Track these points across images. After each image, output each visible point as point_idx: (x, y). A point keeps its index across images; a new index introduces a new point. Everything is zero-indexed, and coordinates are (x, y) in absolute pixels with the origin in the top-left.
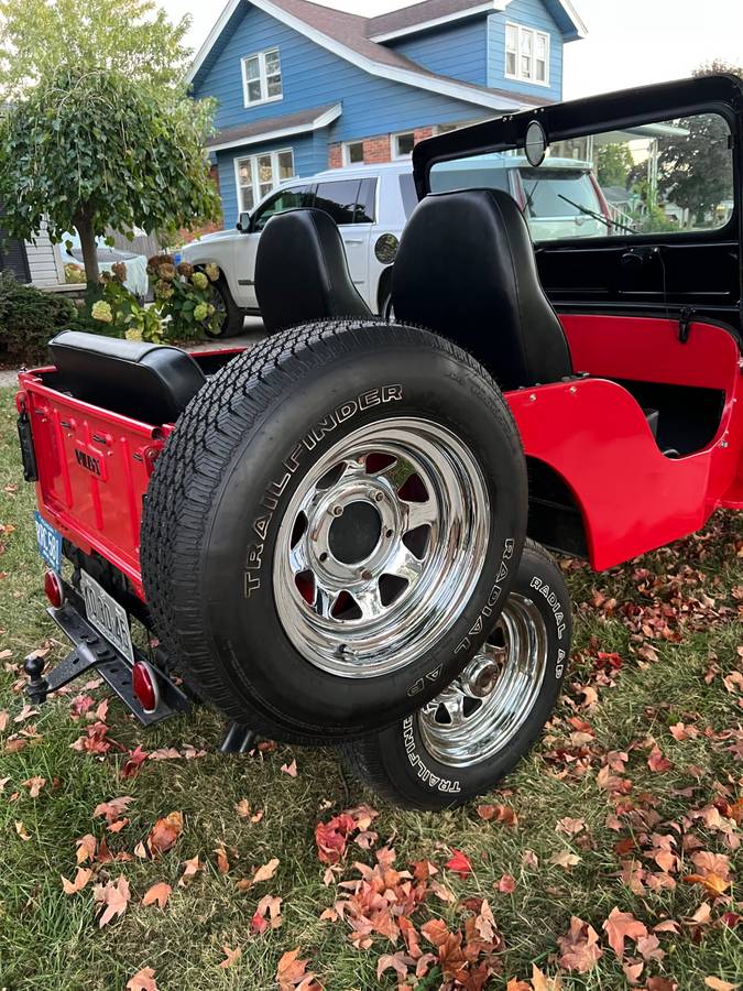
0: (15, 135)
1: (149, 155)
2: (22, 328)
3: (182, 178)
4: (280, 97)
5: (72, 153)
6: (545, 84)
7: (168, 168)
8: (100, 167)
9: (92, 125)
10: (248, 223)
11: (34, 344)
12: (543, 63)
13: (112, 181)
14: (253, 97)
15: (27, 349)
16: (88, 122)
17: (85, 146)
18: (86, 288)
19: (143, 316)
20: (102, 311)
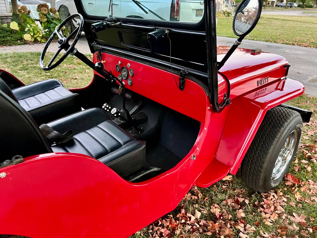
18: (12, 15)
19: (32, 29)
20: (14, 26)
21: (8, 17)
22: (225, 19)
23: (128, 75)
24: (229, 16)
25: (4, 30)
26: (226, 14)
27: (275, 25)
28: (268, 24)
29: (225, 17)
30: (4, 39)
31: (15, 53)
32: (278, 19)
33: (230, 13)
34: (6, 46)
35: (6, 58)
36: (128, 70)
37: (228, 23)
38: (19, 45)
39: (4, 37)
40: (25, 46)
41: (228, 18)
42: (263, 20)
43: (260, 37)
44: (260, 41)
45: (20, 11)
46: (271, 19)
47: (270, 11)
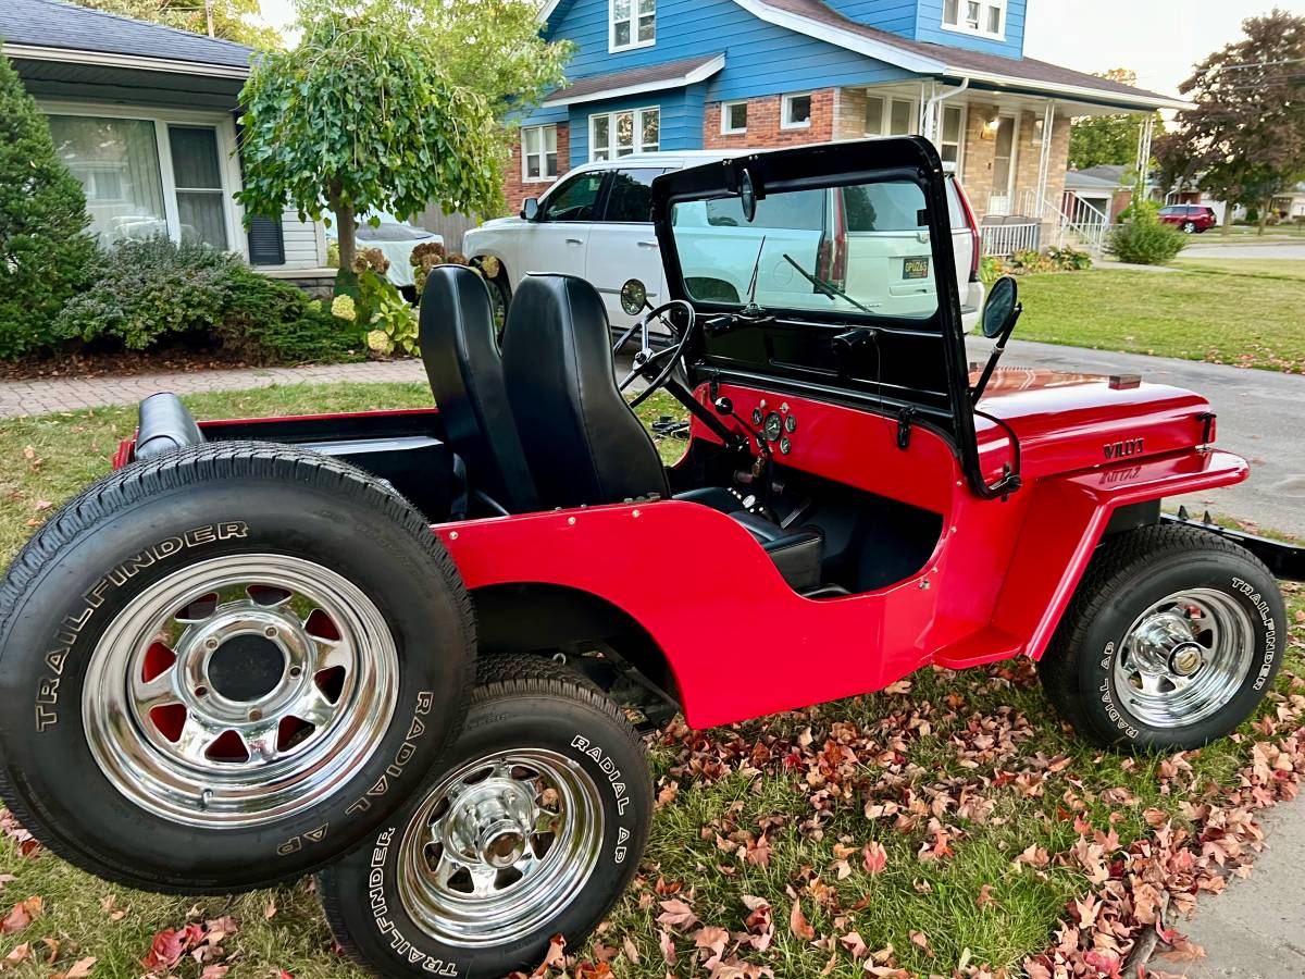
0: (264, 96)
1: (413, 126)
2: (241, 323)
3: (452, 155)
4: (652, 42)
5: (321, 123)
6: (1000, 36)
7: (436, 142)
8: (350, 140)
9: (346, 90)
10: (536, 211)
11: (253, 342)
12: (997, 10)
13: (362, 156)
14: (619, 41)
15: (245, 347)
16: (341, 87)
17: (334, 115)
18: (336, 275)
19: (394, 316)
20: (344, 307)
21: (320, 281)
22: (1058, 280)
23: (782, 429)
24: (1077, 268)
25: (314, 319)
26: (1069, 259)
27: (1258, 299)
28: (1231, 297)
29: (1062, 272)
30: (312, 346)
31: (344, 383)
32: (1285, 279)
33: (1081, 258)
34: (316, 366)
35: (325, 397)
36: (782, 418)
37: (1066, 295)
38: (351, 361)
39: (312, 338)
40: (369, 366)
41: (1072, 275)
42: (1217, 283)
43: (1177, 343)
44: (1170, 357)
45: (360, 264)
46: (1254, 276)
47: (1282, 243)
